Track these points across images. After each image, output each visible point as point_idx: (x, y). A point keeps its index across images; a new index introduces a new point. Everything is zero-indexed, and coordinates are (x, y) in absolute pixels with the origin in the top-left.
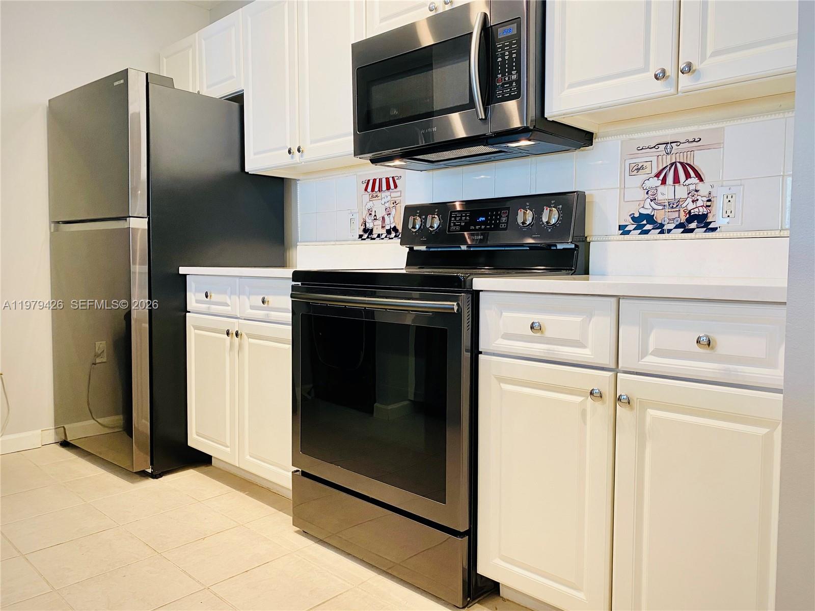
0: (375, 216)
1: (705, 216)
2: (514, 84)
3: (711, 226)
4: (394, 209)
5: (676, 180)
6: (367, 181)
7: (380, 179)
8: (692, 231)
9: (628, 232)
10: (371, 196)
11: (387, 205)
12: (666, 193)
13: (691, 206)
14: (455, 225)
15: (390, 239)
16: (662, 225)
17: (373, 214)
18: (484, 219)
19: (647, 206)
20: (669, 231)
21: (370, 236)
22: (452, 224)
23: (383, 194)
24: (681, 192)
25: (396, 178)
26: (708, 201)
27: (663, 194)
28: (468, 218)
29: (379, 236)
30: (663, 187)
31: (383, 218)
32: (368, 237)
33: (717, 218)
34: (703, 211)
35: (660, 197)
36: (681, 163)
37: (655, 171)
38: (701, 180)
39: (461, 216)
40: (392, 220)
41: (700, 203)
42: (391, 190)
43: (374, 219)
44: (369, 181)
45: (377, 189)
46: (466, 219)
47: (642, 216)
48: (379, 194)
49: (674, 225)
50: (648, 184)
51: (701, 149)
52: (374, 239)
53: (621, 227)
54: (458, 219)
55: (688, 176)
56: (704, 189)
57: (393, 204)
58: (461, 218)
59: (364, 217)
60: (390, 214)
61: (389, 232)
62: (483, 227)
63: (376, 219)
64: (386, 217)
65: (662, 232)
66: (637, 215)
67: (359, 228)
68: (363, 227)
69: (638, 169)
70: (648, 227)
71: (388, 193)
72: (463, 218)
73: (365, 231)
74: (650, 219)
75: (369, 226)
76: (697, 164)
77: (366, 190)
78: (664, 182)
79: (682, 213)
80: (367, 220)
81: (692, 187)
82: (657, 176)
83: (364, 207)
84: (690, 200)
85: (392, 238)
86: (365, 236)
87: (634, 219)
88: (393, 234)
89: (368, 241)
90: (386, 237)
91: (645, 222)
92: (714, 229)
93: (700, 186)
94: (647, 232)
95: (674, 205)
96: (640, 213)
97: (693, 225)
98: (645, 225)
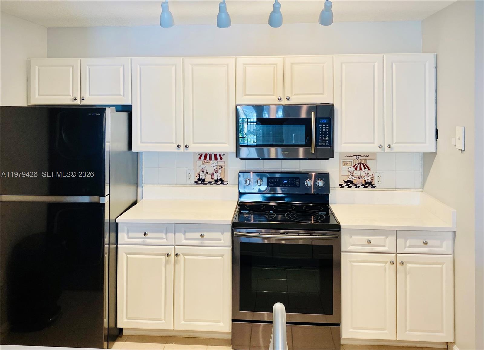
0: (207, 172)
1: (371, 182)
2: (327, 141)
3: (373, 186)
4: (220, 170)
5: (361, 169)
6: (200, 154)
7: (210, 154)
8: (367, 187)
9: (343, 187)
10: (203, 162)
11: (215, 167)
12: (357, 173)
13: (366, 179)
14: (271, 183)
15: (217, 184)
16: (356, 185)
17: (205, 171)
18: (286, 181)
19: (350, 178)
20: (359, 187)
21: (202, 183)
22: (269, 183)
23: (212, 162)
24: (363, 173)
25: (221, 155)
26: (372, 177)
27: (356, 174)
28: (278, 181)
29: (209, 183)
30: (356, 171)
31: (213, 174)
32: (201, 183)
33: (375, 183)
34: (370, 181)
35: (355, 175)
36: (362, 163)
37: (353, 165)
38: (369, 170)
39: (274, 180)
40: (219, 175)
41: (369, 178)
42: (218, 160)
43: (206, 174)
44: (202, 154)
45: (208, 158)
46: (277, 181)
47: (348, 181)
48: (209, 162)
49: (361, 185)
50: (350, 170)
51: (369, 159)
52: (206, 184)
53: (340, 185)
54: (272, 181)
55: (365, 168)
56: (370, 173)
57: (220, 167)
58: (274, 181)
59: (198, 172)
60: (217, 172)
61: (217, 181)
62: (287, 185)
63: (207, 174)
64: (214, 173)
65: (356, 187)
66: (346, 181)
67: (195, 178)
68: (197, 178)
69: (346, 164)
70: (351, 185)
71: (216, 162)
72: (275, 181)
73: (199, 179)
74: (351, 182)
75: (203, 177)
76: (368, 164)
77: (200, 158)
78: (356, 169)
79: (363, 181)
80: (201, 174)
81: (366, 172)
82: (354, 167)
83: (198, 167)
84: (366, 176)
85: (219, 184)
86: (200, 182)
87: (345, 182)
88: (220, 182)
89: (202, 185)
90: (215, 183)
91: (349, 183)
92: (374, 187)
93: (369, 172)
94: (350, 187)
95: (360, 178)
96: (348, 180)
97: (367, 185)
98: (349, 185)
